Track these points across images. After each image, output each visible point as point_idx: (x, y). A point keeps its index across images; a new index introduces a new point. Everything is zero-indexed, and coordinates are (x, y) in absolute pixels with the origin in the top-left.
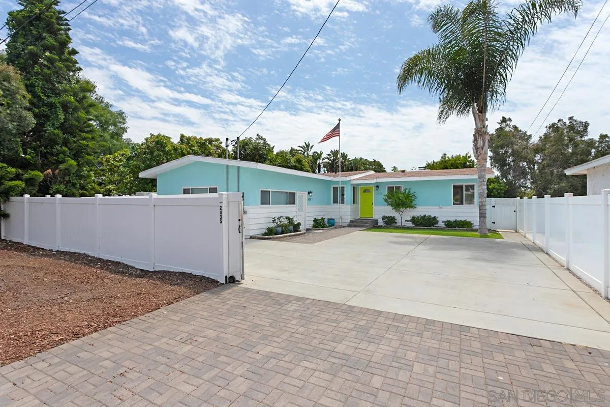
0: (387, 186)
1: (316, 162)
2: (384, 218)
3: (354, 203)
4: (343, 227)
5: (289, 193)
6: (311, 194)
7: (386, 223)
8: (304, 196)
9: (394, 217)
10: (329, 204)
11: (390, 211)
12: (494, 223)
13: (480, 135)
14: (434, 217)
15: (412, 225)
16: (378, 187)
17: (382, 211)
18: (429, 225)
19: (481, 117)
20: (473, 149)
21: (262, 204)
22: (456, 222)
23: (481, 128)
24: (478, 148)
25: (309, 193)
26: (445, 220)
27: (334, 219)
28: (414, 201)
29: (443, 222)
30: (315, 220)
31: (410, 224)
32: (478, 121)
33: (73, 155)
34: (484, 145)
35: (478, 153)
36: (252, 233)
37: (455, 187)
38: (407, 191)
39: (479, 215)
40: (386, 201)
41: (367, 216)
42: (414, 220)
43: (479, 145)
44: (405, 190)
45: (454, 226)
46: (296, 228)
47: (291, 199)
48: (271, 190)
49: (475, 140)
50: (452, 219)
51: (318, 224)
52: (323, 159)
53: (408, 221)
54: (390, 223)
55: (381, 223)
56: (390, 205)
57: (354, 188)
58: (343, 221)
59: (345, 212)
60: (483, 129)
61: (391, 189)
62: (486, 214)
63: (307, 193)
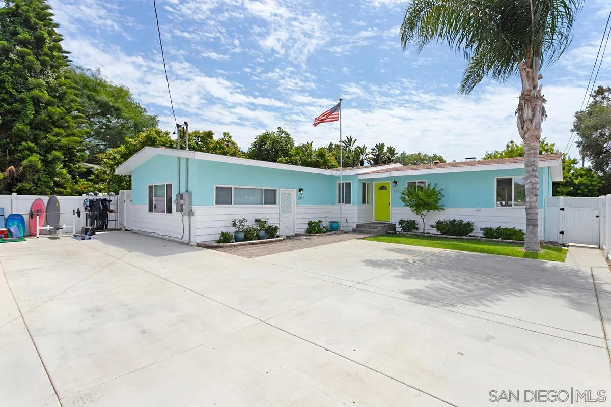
0: (407, 181)
1: (358, 158)
2: (401, 222)
3: (364, 202)
4: (346, 233)
5: (266, 190)
6: (302, 192)
7: (404, 229)
8: (292, 194)
9: (414, 221)
10: (333, 204)
11: (408, 214)
12: (562, 233)
13: (527, 100)
14: (469, 223)
15: (436, 233)
16: (395, 182)
17: (400, 213)
18: (459, 233)
19: (530, 74)
20: (518, 123)
21: (217, 203)
22: (499, 229)
23: (530, 91)
24: (524, 122)
25: (300, 190)
26: (484, 226)
27: (338, 223)
28: (440, 201)
29: (481, 229)
30: (310, 224)
31: (434, 231)
32: (526, 80)
33: (44, 151)
34: (534, 115)
35: (525, 129)
36: (199, 240)
37: (500, 182)
38: (432, 188)
39: (527, 222)
40: (404, 200)
41: (382, 219)
42: (439, 226)
43: (525, 116)
44: (429, 185)
45: (495, 235)
46: (271, 232)
47: (270, 197)
48: (233, 187)
49: (520, 109)
50: (495, 226)
51: (314, 229)
52: (367, 154)
53: (433, 227)
54: (409, 229)
55: (399, 229)
56: (407, 205)
57: (364, 184)
58: (349, 225)
59: (352, 213)
60: (533, 92)
61: (411, 185)
62: (536, 220)
63: (296, 191)
